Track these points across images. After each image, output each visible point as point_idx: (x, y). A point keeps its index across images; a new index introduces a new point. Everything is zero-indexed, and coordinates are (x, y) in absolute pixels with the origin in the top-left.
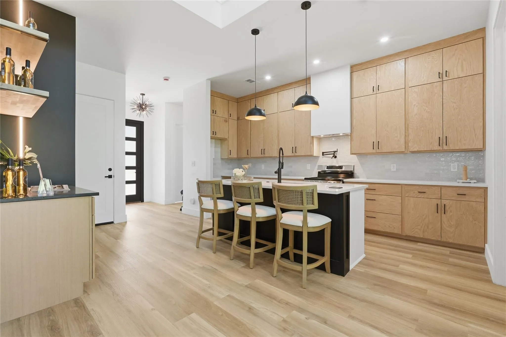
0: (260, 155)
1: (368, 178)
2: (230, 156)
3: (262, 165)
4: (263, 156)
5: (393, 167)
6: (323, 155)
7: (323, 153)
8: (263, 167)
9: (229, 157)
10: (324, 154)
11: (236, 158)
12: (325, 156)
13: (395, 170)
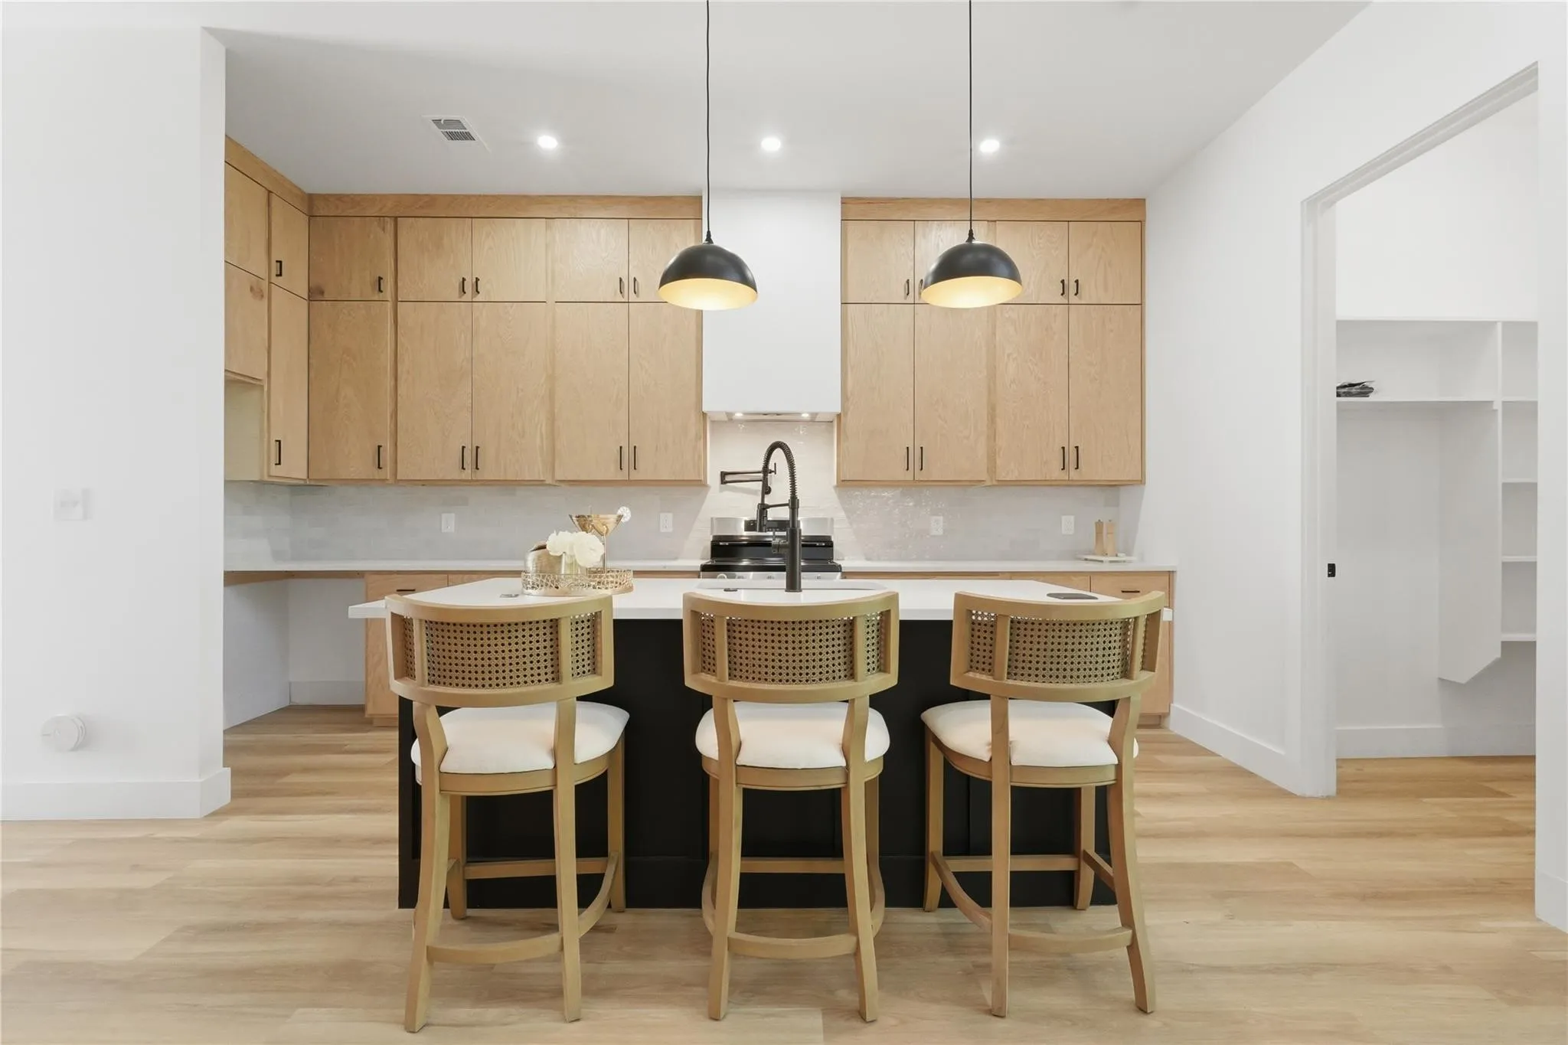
0: (456, 474)
1: (868, 559)
2: (276, 471)
3: (444, 516)
4: (467, 474)
5: (937, 526)
6: (723, 482)
7: (723, 475)
8: (448, 523)
9: (270, 476)
10: (728, 478)
11: (302, 482)
12: (735, 488)
13: (940, 532)
